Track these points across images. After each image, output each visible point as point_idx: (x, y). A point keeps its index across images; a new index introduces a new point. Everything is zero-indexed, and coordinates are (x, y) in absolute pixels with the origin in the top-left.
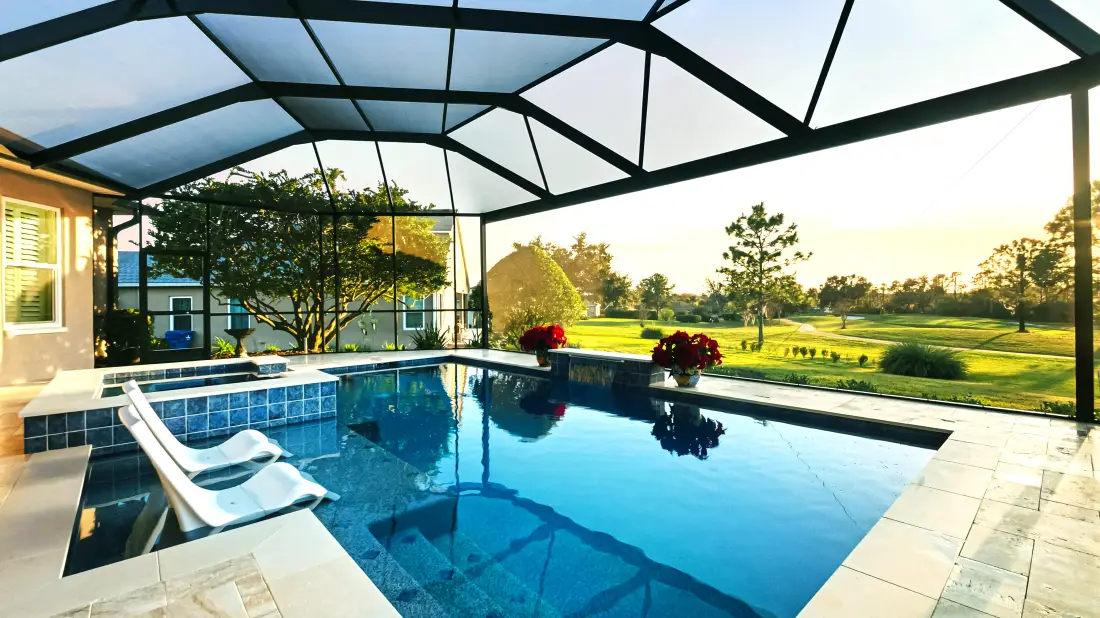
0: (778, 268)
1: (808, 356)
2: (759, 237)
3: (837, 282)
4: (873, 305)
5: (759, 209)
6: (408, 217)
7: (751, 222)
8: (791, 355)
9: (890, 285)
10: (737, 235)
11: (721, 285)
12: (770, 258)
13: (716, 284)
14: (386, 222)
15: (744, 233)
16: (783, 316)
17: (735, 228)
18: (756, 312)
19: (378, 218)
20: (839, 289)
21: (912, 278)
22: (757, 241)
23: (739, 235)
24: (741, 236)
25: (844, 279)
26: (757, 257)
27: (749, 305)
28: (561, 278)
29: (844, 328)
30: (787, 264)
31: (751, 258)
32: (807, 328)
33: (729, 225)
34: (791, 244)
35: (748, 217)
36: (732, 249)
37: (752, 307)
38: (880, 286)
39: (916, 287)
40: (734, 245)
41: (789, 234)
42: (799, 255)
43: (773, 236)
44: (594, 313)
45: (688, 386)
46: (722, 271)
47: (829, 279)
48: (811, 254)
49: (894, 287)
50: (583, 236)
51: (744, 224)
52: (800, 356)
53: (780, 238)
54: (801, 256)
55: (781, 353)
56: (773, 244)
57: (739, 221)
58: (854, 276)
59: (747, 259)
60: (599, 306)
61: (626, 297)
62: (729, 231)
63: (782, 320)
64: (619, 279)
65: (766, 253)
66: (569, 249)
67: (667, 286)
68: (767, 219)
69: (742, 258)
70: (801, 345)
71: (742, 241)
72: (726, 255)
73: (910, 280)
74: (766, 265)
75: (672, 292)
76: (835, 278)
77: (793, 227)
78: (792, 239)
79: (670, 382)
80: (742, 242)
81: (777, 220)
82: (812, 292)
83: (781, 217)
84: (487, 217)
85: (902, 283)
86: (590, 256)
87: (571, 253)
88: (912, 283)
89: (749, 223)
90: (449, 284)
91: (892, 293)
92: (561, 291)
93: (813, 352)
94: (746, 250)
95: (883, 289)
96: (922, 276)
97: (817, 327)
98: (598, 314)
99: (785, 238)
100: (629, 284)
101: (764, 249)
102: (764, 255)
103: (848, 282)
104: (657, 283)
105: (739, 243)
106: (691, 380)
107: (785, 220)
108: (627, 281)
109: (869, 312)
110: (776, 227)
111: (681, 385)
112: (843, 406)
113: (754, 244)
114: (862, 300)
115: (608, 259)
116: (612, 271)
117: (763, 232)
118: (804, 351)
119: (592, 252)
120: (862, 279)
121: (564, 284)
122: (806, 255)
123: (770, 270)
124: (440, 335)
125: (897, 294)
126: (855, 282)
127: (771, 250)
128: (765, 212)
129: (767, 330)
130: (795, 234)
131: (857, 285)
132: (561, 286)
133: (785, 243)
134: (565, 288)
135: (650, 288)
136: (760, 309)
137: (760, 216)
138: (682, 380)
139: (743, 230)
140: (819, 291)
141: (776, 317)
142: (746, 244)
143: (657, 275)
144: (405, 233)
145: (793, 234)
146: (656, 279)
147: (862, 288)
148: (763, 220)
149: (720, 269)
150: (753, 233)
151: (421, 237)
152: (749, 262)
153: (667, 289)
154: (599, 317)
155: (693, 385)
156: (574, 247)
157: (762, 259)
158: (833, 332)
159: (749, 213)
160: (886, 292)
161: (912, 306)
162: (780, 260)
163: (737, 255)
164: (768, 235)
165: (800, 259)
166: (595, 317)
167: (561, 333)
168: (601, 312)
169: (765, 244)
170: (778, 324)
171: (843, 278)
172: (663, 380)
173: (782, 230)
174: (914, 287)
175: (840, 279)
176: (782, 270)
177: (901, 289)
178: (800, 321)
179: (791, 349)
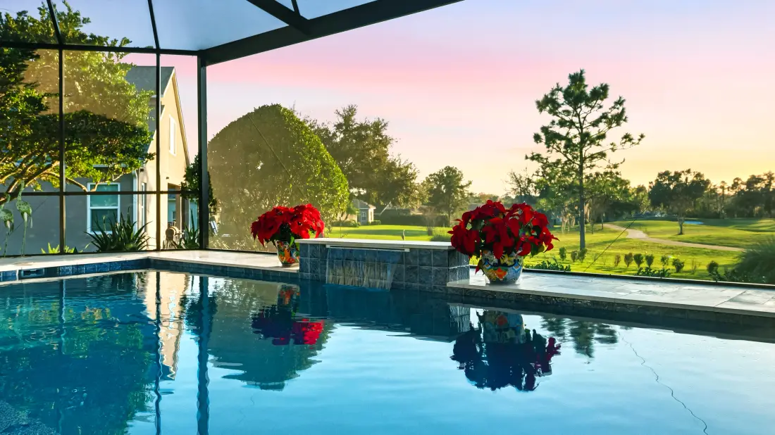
0: (602, 155)
1: (644, 265)
2: (578, 115)
3: (670, 179)
4: (713, 208)
5: (577, 79)
6: (87, 53)
7: (567, 94)
8: (622, 264)
9: (730, 184)
10: (550, 112)
11: (530, 181)
12: (592, 142)
13: (523, 179)
14: (49, 59)
15: (560, 110)
16: (607, 221)
17: (548, 103)
18: (577, 212)
19: (38, 52)
20: (672, 187)
21: (756, 174)
22: (575, 119)
23: (554, 112)
24: (555, 114)
25: (678, 175)
26: (577, 141)
27: (567, 203)
28: (318, 150)
29: (681, 233)
30: (613, 150)
31: (569, 141)
32: (636, 234)
33: (541, 98)
34: (618, 124)
35: (565, 87)
36: (545, 129)
37: (571, 206)
38: (719, 185)
39: (760, 185)
40: (547, 124)
41: (615, 112)
42: (627, 137)
43: (595, 114)
44: (366, 218)
45: (505, 282)
46: (533, 158)
47: (661, 175)
48: (642, 136)
49: (735, 185)
50: (351, 111)
51: (560, 97)
52: (634, 265)
53: (604, 116)
54: (630, 140)
55: (610, 262)
56: (595, 124)
57: (553, 94)
58: (689, 171)
59: (563, 143)
60: (372, 209)
61: (408, 192)
62: (541, 106)
63: (606, 225)
64: (400, 169)
65: (587, 135)
66: (332, 129)
67: (463, 183)
68: (588, 91)
69: (558, 142)
70: (635, 252)
71: (557, 119)
72: (537, 138)
73: (753, 177)
74: (589, 150)
75: (468, 190)
76: (667, 173)
77: (620, 102)
78: (619, 118)
79: (478, 279)
80: (557, 122)
81: (601, 93)
82: (641, 189)
83: (605, 88)
84: (207, 57)
85: (745, 179)
86: (360, 138)
87: (334, 134)
88: (758, 180)
89: (565, 97)
90: (150, 157)
91: (732, 193)
92: (319, 168)
93: (650, 260)
94: (563, 131)
95: (722, 188)
96: (767, 172)
97: (648, 233)
98: (371, 219)
99: (610, 116)
100: (413, 176)
101: (584, 130)
102: (585, 137)
103: (683, 178)
104: (449, 179)
105: (553, 122)
106: (509, 273)
107: (610, 92)
108: (410, 171)
109: (708, 217)
110: (599, 102)
111: (494, 282)
112: (732, 300)
113: (572, 124)
114: (700, 200)
115: (385, 142)
116: (390, 158)
117: (584, 109)
118: (638, 259)
119: (363, 133)
120: (698, 175)
121: (322, 159)
122: (636, 137)
123: (592, 157)
124: (135, 231)
125: (739, 193)
126: (691, 178)
127: (593, 132)
128: (585, 83)
129: (589, 238)
130: (623, 111)
131: (693, 182)
132: (319, 162)
133: (610, 124)
134: (324, 164)
135: (439, 186)
136: (582, 208)
137: (579, 88)
138: (495, 275)
139: (559, 106)
140: (648, 189)
141: (598, 221)
142: (562, 123)
143: (448, 169)
144: (79, 76)
145: (620, 111)
146: (448, 174)
147: (699, 185)
148: (583, 92)
149: (530, 156)
150: (571, 109)
151: (109, 86)
152: (566, 147)
153: (462, 187)
154: (373, 224)
155: (513, 281)
156: (339, 126)
157: (582, 143)
158: (670, 238)
159: (565, 83)
160: (726, 192)
161: (757, 209)
162: (604, 145)
163: (551, 137)
164: (590, 114)
165: (628, 143)
166: (367, 224)
167: (315, 216)
168: (376, 217)
169: (586, 124)
170: (602, 230)
171: (676, 173)
172: (468, 277)
173: (607, 105)
174: (759, 185)
175: (672, 174)
176: (607, 158)
177: (743, 187)
178: (629, 226)
179: (622, 258)
